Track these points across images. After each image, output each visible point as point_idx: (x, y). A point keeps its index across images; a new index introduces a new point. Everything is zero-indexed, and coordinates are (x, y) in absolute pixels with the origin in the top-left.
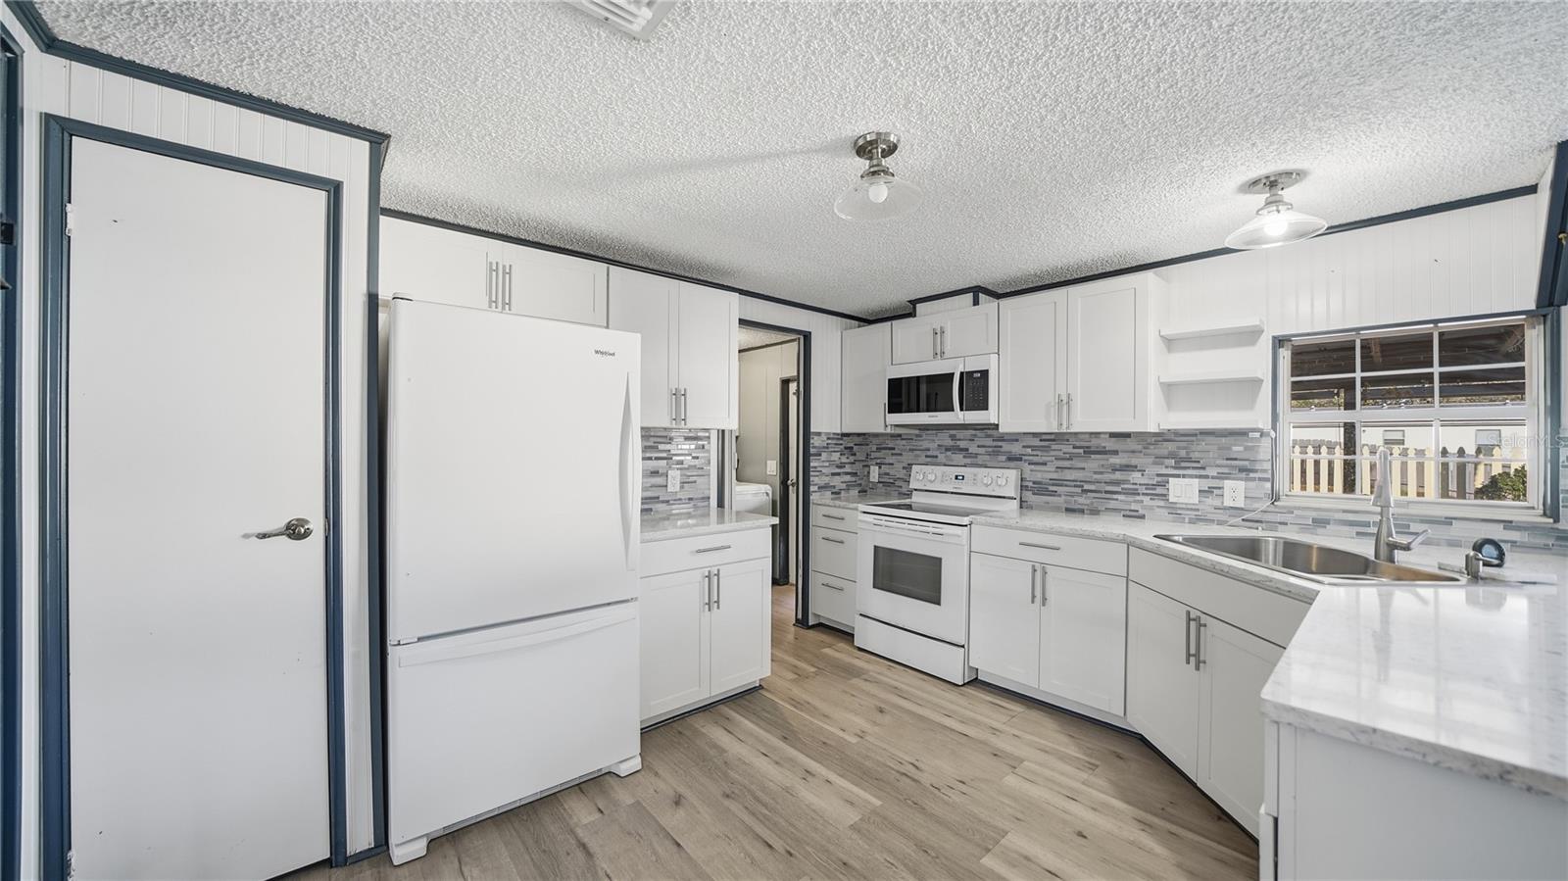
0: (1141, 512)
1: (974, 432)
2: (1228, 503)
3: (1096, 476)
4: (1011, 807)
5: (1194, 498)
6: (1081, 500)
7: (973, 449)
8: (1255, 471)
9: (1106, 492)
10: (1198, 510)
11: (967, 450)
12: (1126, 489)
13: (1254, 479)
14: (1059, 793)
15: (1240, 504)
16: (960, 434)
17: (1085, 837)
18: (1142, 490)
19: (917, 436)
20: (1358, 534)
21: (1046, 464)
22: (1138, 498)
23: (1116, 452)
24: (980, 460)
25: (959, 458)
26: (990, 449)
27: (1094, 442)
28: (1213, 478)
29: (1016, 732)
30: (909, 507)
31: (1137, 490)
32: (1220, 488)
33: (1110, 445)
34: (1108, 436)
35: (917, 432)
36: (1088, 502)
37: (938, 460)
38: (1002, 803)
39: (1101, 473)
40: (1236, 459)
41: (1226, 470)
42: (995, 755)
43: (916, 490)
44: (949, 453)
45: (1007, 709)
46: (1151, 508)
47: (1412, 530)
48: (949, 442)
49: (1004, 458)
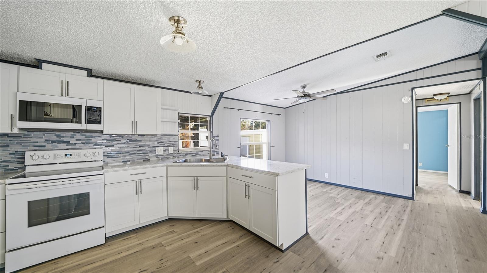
0: (148, 158)
1: (73, 133)
2: (170, 153)
3: (134, 149)
4: (180, 252)
5: (162, 152)
6: (128, 157)
7: (73, 141)
8: (175, 144)
9: (137, 154)
10: (163, 155)
11: (69, 142)
12: (144, 152)
13: (175, 146)
14: (179, 241)
15: (172, 152)
16: (62, 134)
17: (197, 242)
18: (148, 152)
19: (25, 135)
20: (192, 156)
21: (114, 146)
22: (147, 154)
23: (141, 141)
24: (77, 146)
25: (63, 146)
26: (84, 141)
27: (133, 137)
28: (167, 146)
29: (147, 239)
30: (24, 176)
31: (147, 152)
32: (168, 149)
33: (139, 138)
34: (138, 136)
35: (26, 133)
36: (131, 158)
37: (46, 148)
38: (176, 253)
39: (136, 148)
40: (171, 142)
41: (169, 144)
42: (153, 248)
43: (28, 166)
44: (54, 144)
45: (131, 237)
46: (151, 157)
47: (199, 153)
48: (56, 138)
49: (92, 145)
